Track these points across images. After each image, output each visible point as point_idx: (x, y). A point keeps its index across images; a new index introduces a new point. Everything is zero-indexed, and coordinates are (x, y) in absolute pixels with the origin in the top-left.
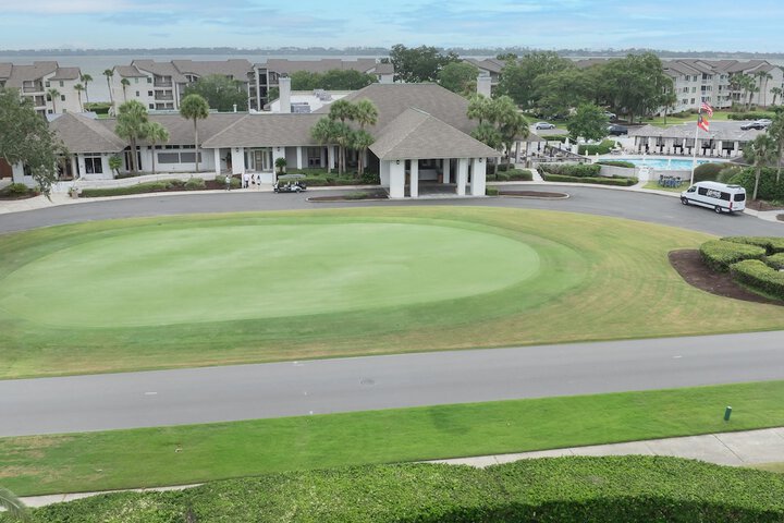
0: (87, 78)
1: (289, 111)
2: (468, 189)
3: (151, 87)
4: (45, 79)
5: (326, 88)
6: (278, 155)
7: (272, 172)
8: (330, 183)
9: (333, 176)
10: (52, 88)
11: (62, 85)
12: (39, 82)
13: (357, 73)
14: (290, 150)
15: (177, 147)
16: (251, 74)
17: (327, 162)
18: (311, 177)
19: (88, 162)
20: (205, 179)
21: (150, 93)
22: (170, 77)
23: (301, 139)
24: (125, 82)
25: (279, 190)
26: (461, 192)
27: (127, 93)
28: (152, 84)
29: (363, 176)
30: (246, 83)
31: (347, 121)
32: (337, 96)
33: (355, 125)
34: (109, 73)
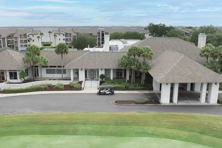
0: (42, 34)
1: (108, 50)
2: (207, 99)
3: (64, 37)
4: (27, 34)
5: (125, 39)
6: (102, 73)
7: (98, 80)
8: (127, 89)
9: (128, 85)
10: (29, 37)
11: (33, 36)
12: (25, 35)
13: (137, 33)
14: (108, 71)
15: (55, 67)
16: (99, 33)
17: (125, 75)
18: (117, 85)
19: (11, 74)
20: (64, 84)
21: (64, 39)
22: (71, 34)
23: (113, 65)
24: (55, 35)
25: (99, 94)
26: (203, 100)
27: (56, 39)
28: (65, 36)
29: (144, 85)
30: (97, 36)
31: (137, 57)
32: (131, 43)
33: (141, 59)
34: (50, 32)
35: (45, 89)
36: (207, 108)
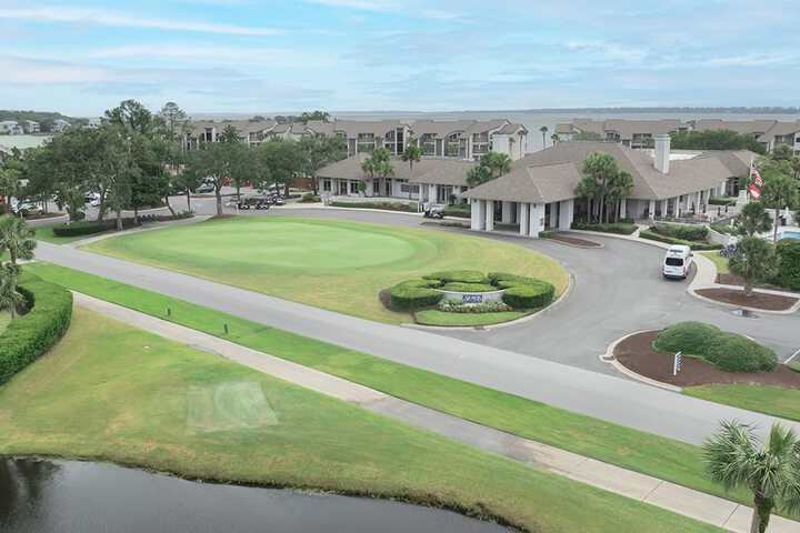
0: (522, 133)
12: (486, 134)
24: (555, 137)
34: (544, 130)
35: (379, 207)
36: (527, 239)
